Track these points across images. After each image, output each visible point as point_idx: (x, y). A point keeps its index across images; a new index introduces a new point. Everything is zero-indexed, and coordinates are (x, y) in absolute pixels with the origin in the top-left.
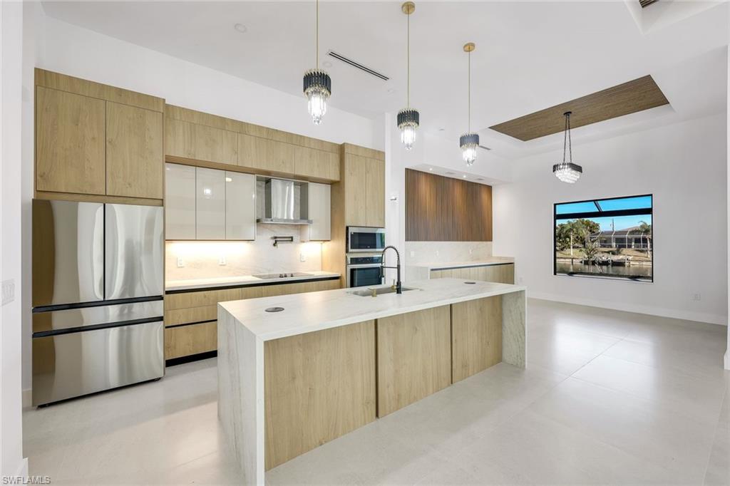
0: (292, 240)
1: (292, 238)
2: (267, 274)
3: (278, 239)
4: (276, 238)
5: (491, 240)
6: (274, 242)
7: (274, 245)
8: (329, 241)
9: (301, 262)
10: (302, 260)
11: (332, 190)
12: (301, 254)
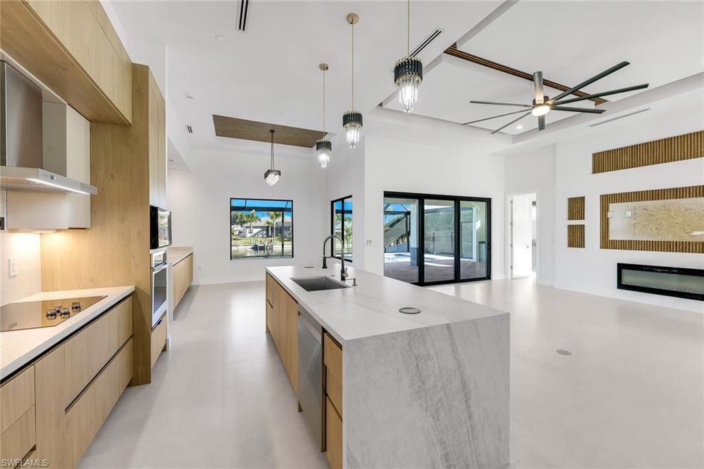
0: (2, 227)
1: (2, 220)
8: (84, 229)
9: (11, 277)
10: (12, 274)
11: (92, 131)
12: (9, 260)
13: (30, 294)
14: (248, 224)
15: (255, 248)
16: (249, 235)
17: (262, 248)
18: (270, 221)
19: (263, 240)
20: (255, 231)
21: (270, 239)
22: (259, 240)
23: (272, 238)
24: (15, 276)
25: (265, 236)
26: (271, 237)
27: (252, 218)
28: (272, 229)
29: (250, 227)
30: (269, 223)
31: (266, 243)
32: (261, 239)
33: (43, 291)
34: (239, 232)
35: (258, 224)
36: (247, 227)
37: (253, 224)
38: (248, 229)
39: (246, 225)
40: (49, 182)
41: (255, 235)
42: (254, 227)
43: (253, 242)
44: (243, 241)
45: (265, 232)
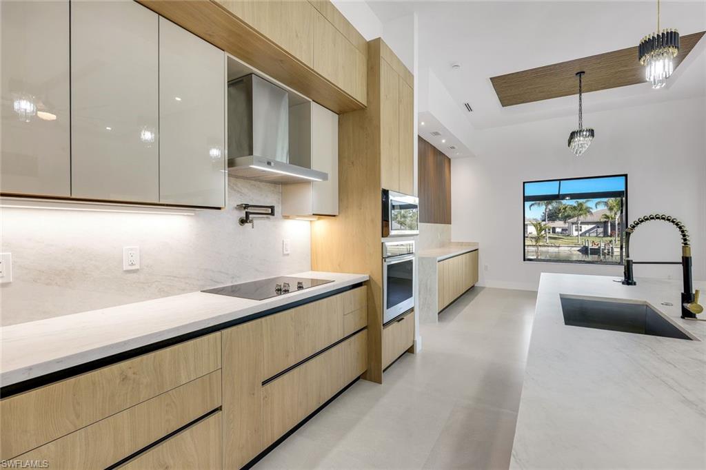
0: (272, 213)
1: (272, 208)
2: (229, 284)
3: (249, 210)
4: (247, 206)
5: (449, 222)
6: (243, 215)
7: (243, 222)
8: (334, 216)
9: (284, 255)
10: (285, 253)
11: (340, 124)
12: (283, 241)
13: (302, 271)
14: (575, 219)
15: (585, 250)
16: (575, 233)
17: (595, 252)
18: (608, 213)
19: (597, 240)
20: (585, 228)
21: (609, 239)
22: (591, 240)
23: (613, 239)
24: (288, 254)
25: (602, 235)
26: (611, 236)
27: (580, 209)
28: (613, 226)
29: (576, 223)
30: (607, 217)
31: (603, 245)
32: (594, 239)
33: (312, 270)
34: (563, 230)
35: (589, 218)
36: (573, 224)
37: (582, 218)
38: (574, 226)
39: (571, 220)
40: (267, 167)
41: (585, 233)
42: (582, 223)
43: (581, 241)
44: (566, 240)
45: (601, 230)
